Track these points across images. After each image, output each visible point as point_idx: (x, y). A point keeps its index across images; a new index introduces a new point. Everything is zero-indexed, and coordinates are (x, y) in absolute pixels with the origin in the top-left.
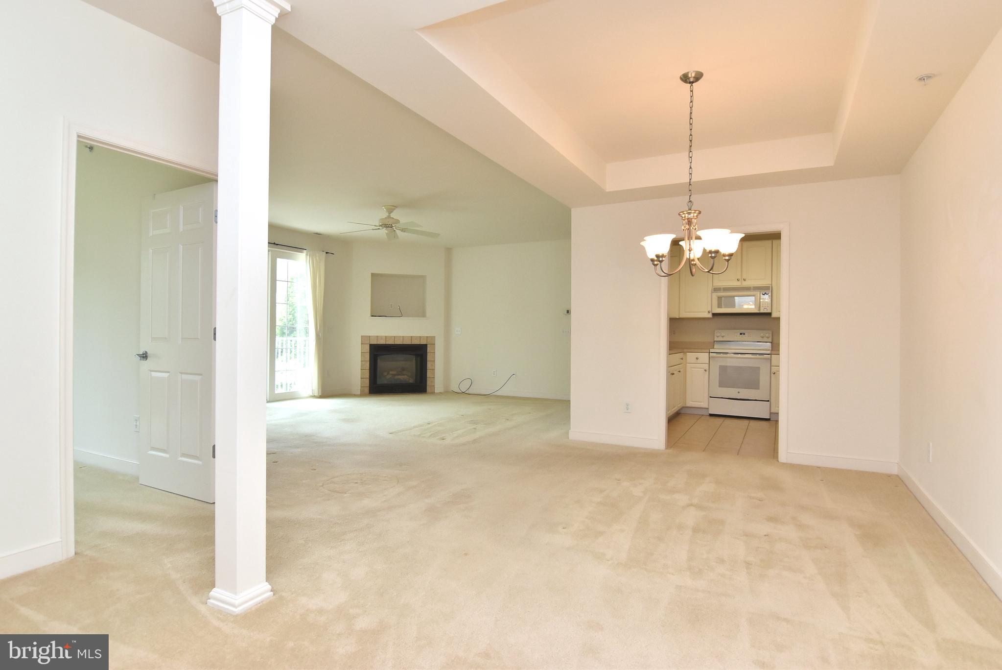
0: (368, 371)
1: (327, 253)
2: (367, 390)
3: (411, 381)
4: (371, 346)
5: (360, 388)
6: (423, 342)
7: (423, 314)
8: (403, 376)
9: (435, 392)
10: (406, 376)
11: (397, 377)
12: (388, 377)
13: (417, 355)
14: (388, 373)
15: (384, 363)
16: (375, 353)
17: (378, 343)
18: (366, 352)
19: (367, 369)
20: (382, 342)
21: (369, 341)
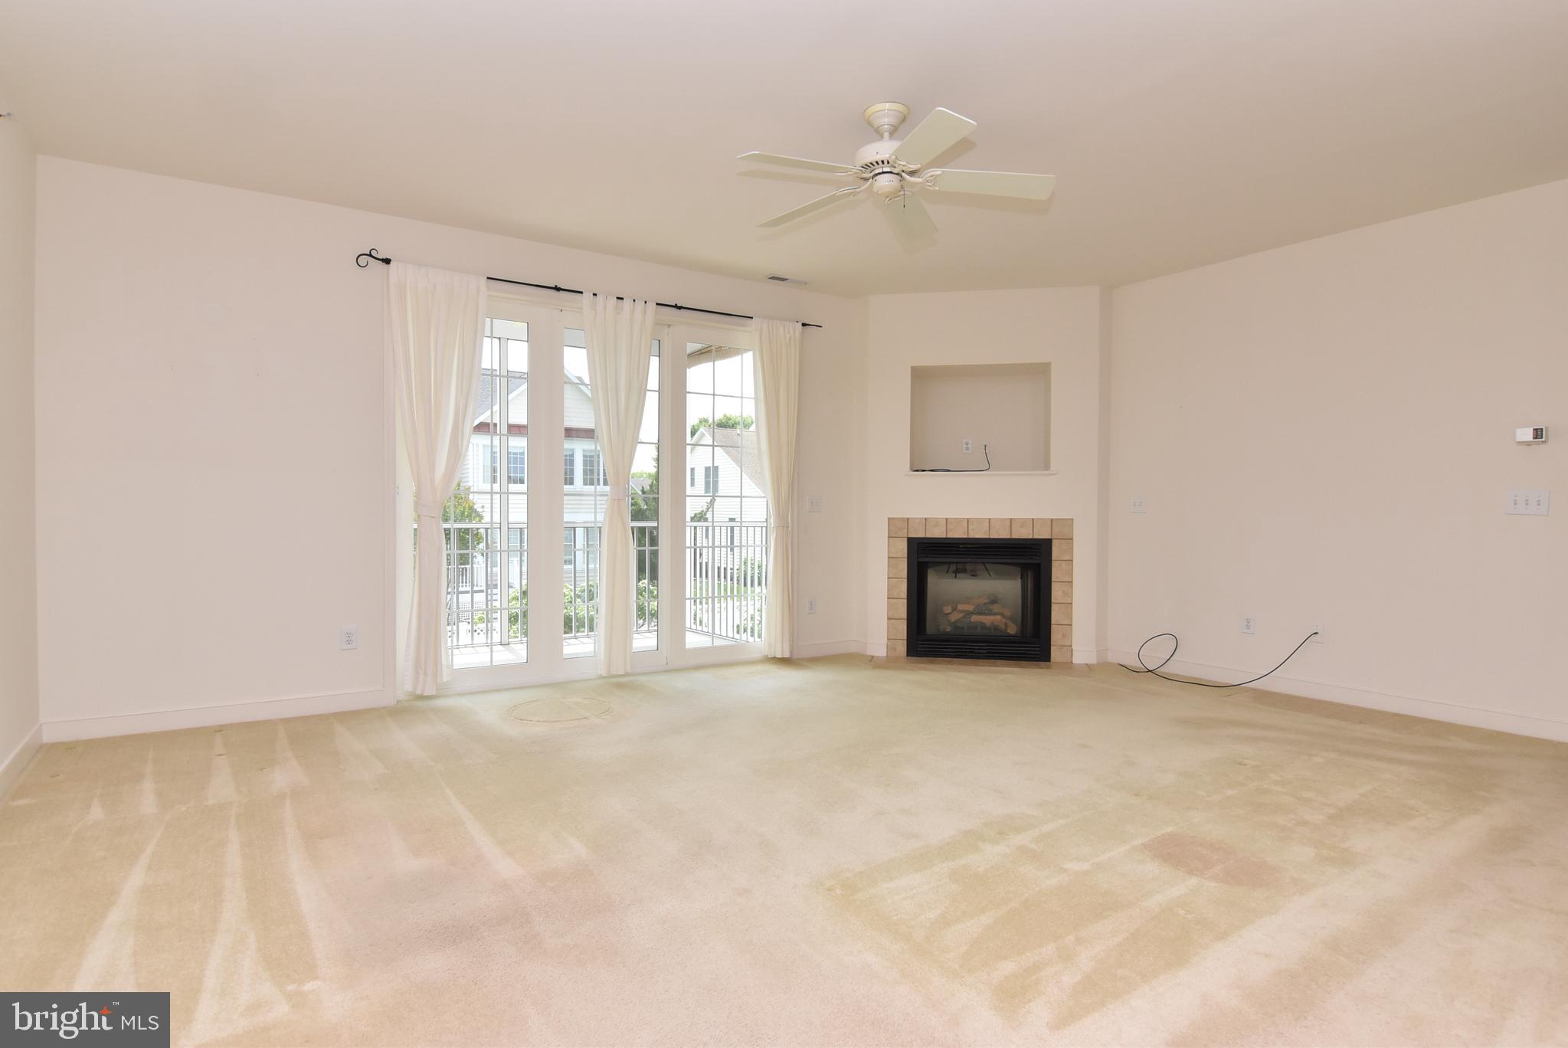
0: (905, 601)
1: (804, 325)
2: (902, 648)
3: (1012, 630)
4: (911, 541)
5: (885, 641)
6: (1041, 534)
7: (1042, 462)
8: (992, 618)
9: (1076, 660)
10: (999, 617)
11: (975, 618)
12: (954, 617)
13: (1024, 568)
14: (955, 609)
15: (942, 586)
16: (920, 560)
17: (929, 535)
18: (899, 555)
19: (902, 597)
20: (937, 533)
21: (906, 530)
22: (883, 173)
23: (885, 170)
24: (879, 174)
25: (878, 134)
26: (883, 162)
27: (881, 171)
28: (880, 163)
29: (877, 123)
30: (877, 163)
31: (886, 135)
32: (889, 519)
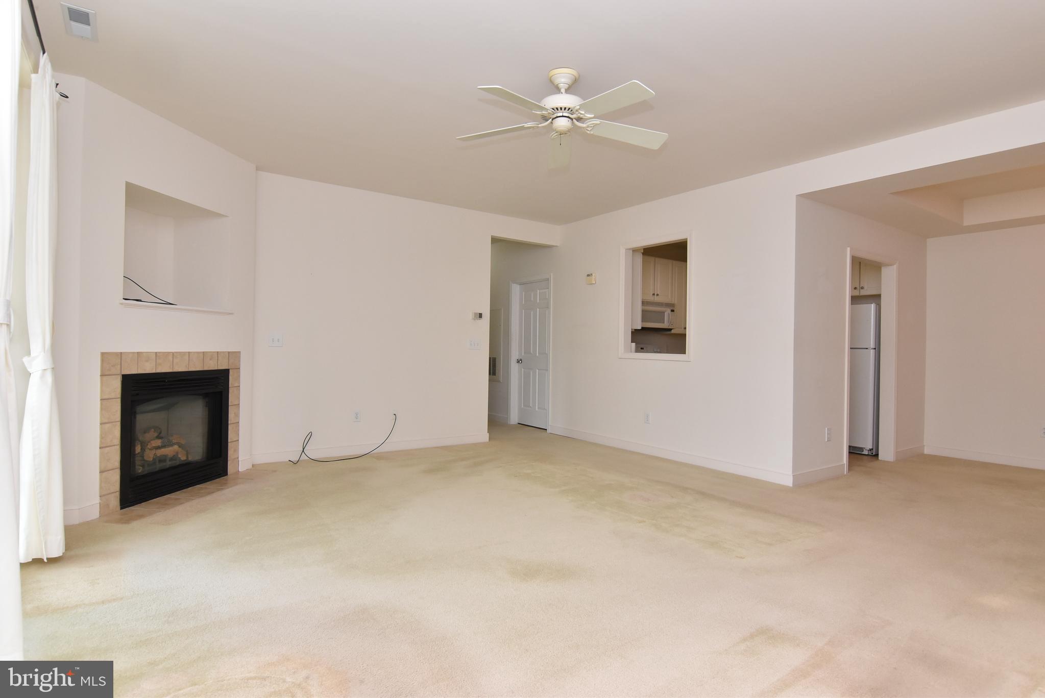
0: (119, 447)
2: (115, 501)
4: (125, 379)
5: (98, 500)
6: (223, 365)
13: (206, 396)
16: (133, 399)
17: (141, 371)
18: (113, 396)
19: (115, 444)
20: (148, 368)
21: (119, 366)
22: (563, 116)
23: (564, 114)
24: (561, 116)
25: (557, 90)
26: (561, 109)
27: (561, 114)
28: (559, 109)
29: (557, 81)
30: (557, 109)
31: (563, 90)
32: (103, 354)
